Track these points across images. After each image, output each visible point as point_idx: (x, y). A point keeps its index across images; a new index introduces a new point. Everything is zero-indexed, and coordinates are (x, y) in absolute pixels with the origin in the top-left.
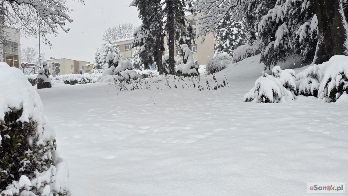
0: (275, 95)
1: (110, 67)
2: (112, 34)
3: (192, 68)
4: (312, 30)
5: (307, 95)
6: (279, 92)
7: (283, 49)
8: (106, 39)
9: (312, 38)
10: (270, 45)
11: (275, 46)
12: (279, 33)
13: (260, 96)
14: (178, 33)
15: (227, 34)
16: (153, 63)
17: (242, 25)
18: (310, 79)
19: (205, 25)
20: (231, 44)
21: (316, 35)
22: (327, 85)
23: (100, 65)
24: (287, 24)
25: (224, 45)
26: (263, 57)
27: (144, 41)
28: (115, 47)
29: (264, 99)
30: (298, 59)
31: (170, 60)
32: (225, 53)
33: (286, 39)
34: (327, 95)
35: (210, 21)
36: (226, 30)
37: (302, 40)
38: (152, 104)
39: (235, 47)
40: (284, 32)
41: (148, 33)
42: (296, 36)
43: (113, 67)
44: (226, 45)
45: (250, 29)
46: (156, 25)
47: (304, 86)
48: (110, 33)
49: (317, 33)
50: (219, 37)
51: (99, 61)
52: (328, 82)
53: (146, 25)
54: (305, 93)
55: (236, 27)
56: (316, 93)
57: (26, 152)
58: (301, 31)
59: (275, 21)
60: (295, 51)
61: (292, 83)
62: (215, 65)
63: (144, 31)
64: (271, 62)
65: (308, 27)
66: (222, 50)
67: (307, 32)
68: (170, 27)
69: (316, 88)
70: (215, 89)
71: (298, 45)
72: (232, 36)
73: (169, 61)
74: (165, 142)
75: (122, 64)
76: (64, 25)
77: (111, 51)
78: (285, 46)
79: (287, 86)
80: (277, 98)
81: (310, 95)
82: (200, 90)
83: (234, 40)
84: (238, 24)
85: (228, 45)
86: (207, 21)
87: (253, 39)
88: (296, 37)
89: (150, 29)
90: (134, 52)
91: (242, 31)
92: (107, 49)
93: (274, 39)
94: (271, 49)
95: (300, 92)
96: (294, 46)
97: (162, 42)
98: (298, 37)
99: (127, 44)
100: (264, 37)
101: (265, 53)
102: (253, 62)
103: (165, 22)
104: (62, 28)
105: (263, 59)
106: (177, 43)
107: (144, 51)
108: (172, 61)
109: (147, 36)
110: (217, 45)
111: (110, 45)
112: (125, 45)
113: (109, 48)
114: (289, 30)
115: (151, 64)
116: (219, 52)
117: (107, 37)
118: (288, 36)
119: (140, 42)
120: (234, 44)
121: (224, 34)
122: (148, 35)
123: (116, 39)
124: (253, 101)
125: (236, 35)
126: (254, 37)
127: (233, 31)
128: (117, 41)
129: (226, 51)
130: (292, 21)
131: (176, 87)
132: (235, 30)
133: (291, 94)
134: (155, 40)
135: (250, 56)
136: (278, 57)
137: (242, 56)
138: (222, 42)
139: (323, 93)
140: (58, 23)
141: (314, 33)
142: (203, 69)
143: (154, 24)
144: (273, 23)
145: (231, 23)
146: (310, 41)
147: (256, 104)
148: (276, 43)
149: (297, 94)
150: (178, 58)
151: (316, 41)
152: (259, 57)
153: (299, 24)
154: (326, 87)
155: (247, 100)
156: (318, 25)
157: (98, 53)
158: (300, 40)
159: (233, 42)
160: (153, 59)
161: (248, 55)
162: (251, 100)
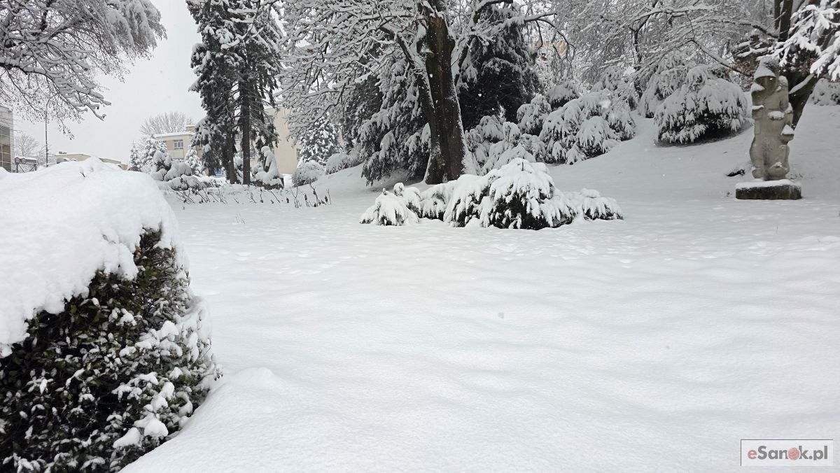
0: (398, 216)
1: (158, 170)
2: (155, 125)
3: (276, 178)
4: (423, 142)
5: (433, 218)
6: (402, 214)
7: (388, 162)
8: (147, 131)
9: (422, 151)
10: (374, 156)
11: (380, 158)
12: (384, 144)
13: (380, 217)
14: (254, 132)
15: (315, 138)
16: (220, 168)
17: (334, 129)
18: (435, 199)
19: (298, 125)
20: (320, 150)
21: (427, 148)
22: (455, 207)
23: (138, 166)
24: (394, 133)
25: (311, 151)
26: (366, 170)
27: (209, 139)
28: (160, 144)
29: (385, 221)
30: (405, 174)
31: (244, 166)
32: (313, 161)
33: (393, 150)
34: (455, 218)
35: (304, 121)
36: (314, 133)
37: (412, 153)
38: (240, 223)
39: (325, 154)
40: (390, 141)
41: (215, 129)
42: (405, 147)
43: (163, 170)
44: (314, 151)
45: (346, 134)
46: (226, 119)
47: (428, 207)
48: (153, 124)
49: (429, 146)
50: (305, 141)
51: (136, 162)
52: (457, 204)
53: (213, 117)
54: (429, 215)
55: (326, 130)
56: (441, 216)
57: (163, 289)
58: (410, 142)
59: (380, 127)
60: (402, 165)
61: (416, 204)
62: (304, 176)
63: (210, 125)
64: (374, 176)
65: (418, 138)
66: (309, 157)
67: (417, 144)
68: (244, 123)
69: (443, 211)
70: (315, 206)
71: (406, 159)
72: (321, 141)
73: (242, 167)
74: (280, 273)
75: (177, 168)
76: (98, 108)
77: (154, 147)
78: (392, 158)
79: (410, 207)
80: (400, 220)
81: (435, 218)
82: (297, 207)
83: (324, 146)
84: (328, 126)
85: (317, 152)
86: (300, 120)
87: (350, 147)
88: (405, 149)
89: (217, 123)
90: (189, 151)
91: (333, 136)
92: (149, 145)
93: (378, 149)
94: (376, 161)
95: (424, 215)
96: (402, 159)
97: (233, 142)
98: (408, 148)
99: (177, 141)
100: (367, 145)
101: (368, 166)
102: (351, 174)
103: (237, 116)
104: (94, 112)
105: (366, 172)
106: (253, 144)
107: (209, 152)
108: (246, 167)
109: (213, 133)
110: (303, 151)
111: (153, 141)
112: (175, 141)
113: (151, 144)
114: (396, 140)
115: (218, 170)
116: (305, 160)
117: (147, 128)
118: (395, 147)
119: (204, 139)
120: (323, 151)
121: (311, 138)
122: (215, 131)
123: (160, 133)
124: (372, 223)
125: (326, 140)
126: (350, 145)
127: (322, 134)
128: (163, 135)
129: (313, 159)
130: (399, 129)
131: (262, 201)
132: (325, 134)
133: (415, 215)
134: (225, 138)
135: (346, 167)
136: (383, 170)
137: (337, 167)
138: (309, 147)
139: (450, 217)
140: (88, 105)
141: (426, 145)
142: (288, 179)
143: (223, 117)
144: (378, 130)
145: (320, 124)
146: (422, 155)
147: (375, 227)
148: (382, 154)
149: (421, 217)
150: (254, 164)
151: (428, 155)
152: (360, 168)
153: (407, 134)
154: (455, 209)
155: (364, 222)
156: (431, 137)
157: (134, 150)
158: (410, 153)
159: (323, 148)
160: (221, 163)
161: (344, 166)
162: (369, 222)
